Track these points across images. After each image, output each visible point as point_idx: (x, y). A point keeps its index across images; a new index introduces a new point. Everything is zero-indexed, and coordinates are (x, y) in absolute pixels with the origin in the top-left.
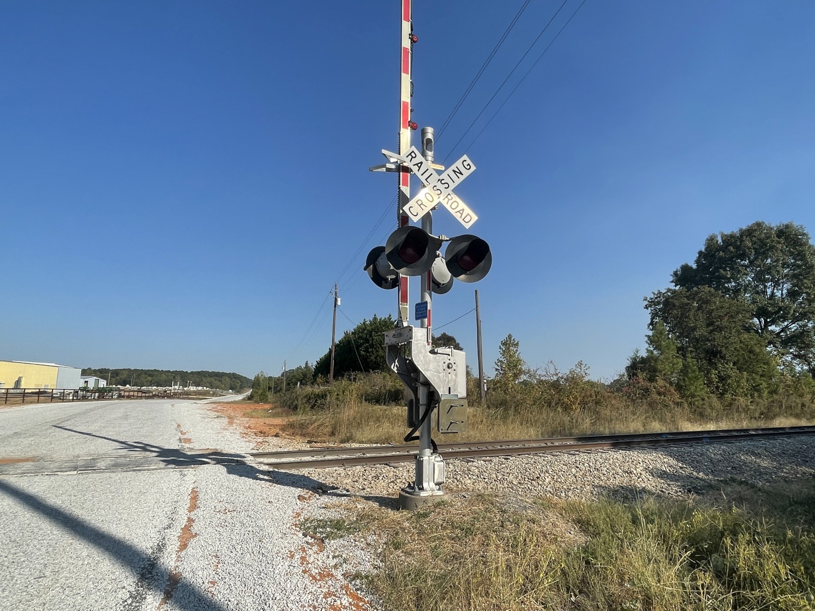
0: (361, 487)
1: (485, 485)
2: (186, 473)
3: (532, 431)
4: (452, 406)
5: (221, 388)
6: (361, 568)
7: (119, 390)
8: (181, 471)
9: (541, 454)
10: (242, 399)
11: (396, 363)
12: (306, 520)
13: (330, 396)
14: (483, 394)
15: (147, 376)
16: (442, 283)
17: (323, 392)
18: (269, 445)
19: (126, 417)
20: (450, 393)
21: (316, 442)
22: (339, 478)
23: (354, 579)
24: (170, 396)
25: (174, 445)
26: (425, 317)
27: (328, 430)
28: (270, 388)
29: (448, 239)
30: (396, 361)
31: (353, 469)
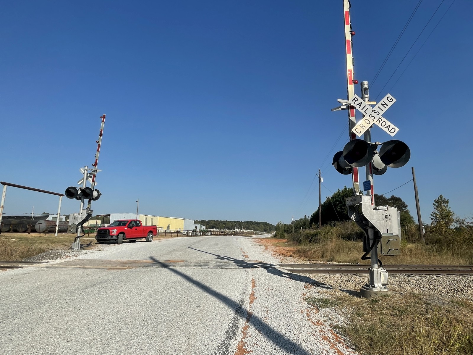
0: (339, 285)
1: (421, 291)
2: (248, 271)
3: (462, 262)
4: (389, 240)
5: (259, 231)
6: (339, 324)
7: (210, 231)
8: (246, 270)
9: (466, 275)
10: (271, 237)
11: (354, 216)
12: (309, 298)
13: (320, 235)
14: (423, 235)
15: (223, 224)
16: (380, 169)
17: (316, 233)
18: (287, 261)
19: (217, 244)
20: (387, 232)
21: (313, 261)
22: (326, 280)
23: (335, 328)
24: (234, 235)
25: (241, 258)
26: (370, 189)
27: (320, 254)
28: (285, 231)
29: (381, 144)
30: (354, 214)
31: (334, 276)
